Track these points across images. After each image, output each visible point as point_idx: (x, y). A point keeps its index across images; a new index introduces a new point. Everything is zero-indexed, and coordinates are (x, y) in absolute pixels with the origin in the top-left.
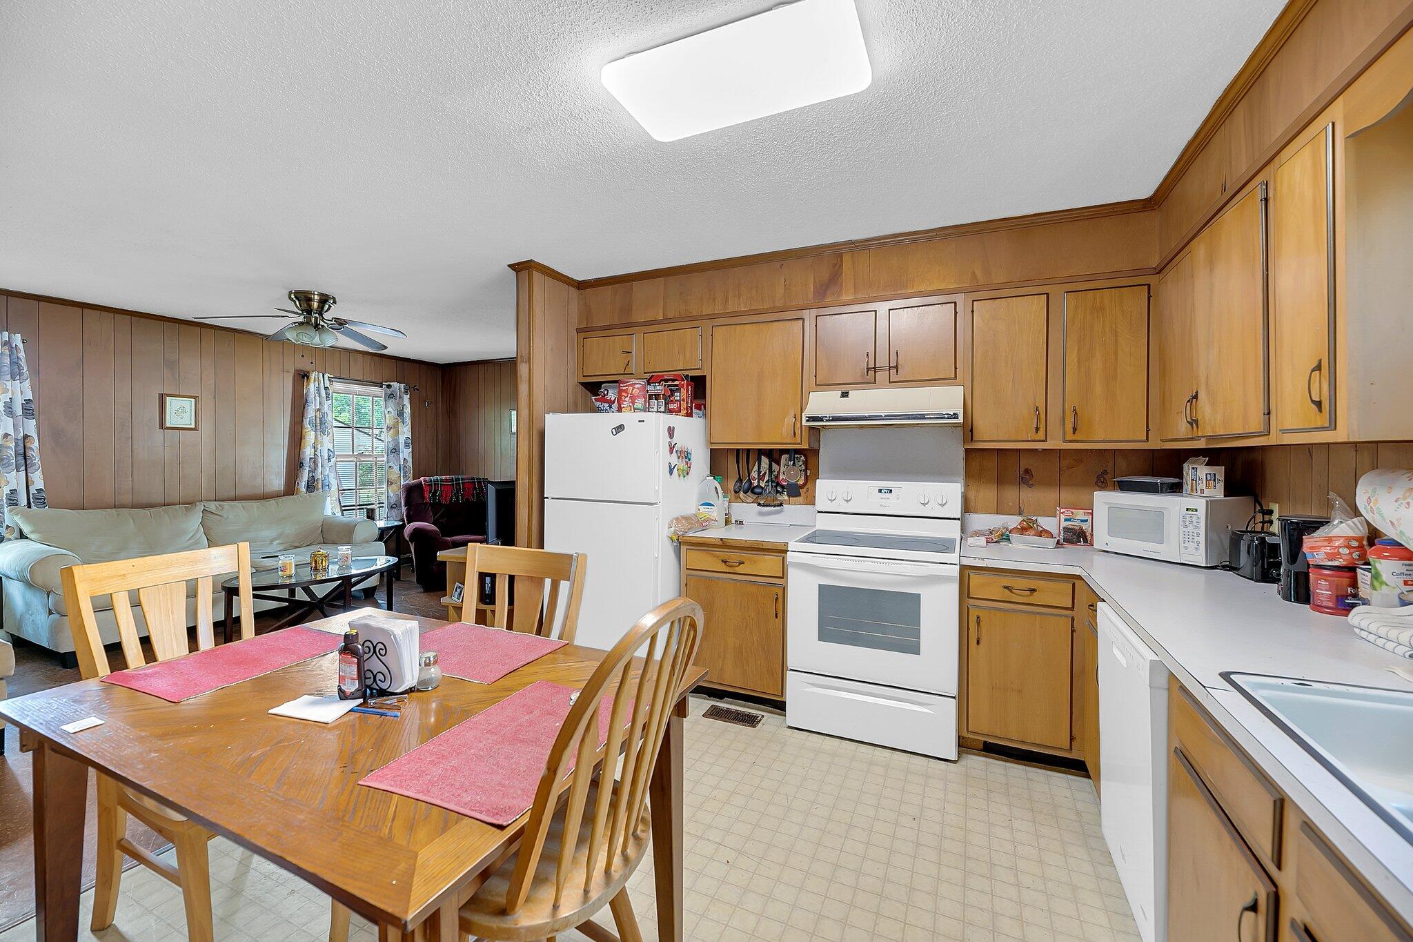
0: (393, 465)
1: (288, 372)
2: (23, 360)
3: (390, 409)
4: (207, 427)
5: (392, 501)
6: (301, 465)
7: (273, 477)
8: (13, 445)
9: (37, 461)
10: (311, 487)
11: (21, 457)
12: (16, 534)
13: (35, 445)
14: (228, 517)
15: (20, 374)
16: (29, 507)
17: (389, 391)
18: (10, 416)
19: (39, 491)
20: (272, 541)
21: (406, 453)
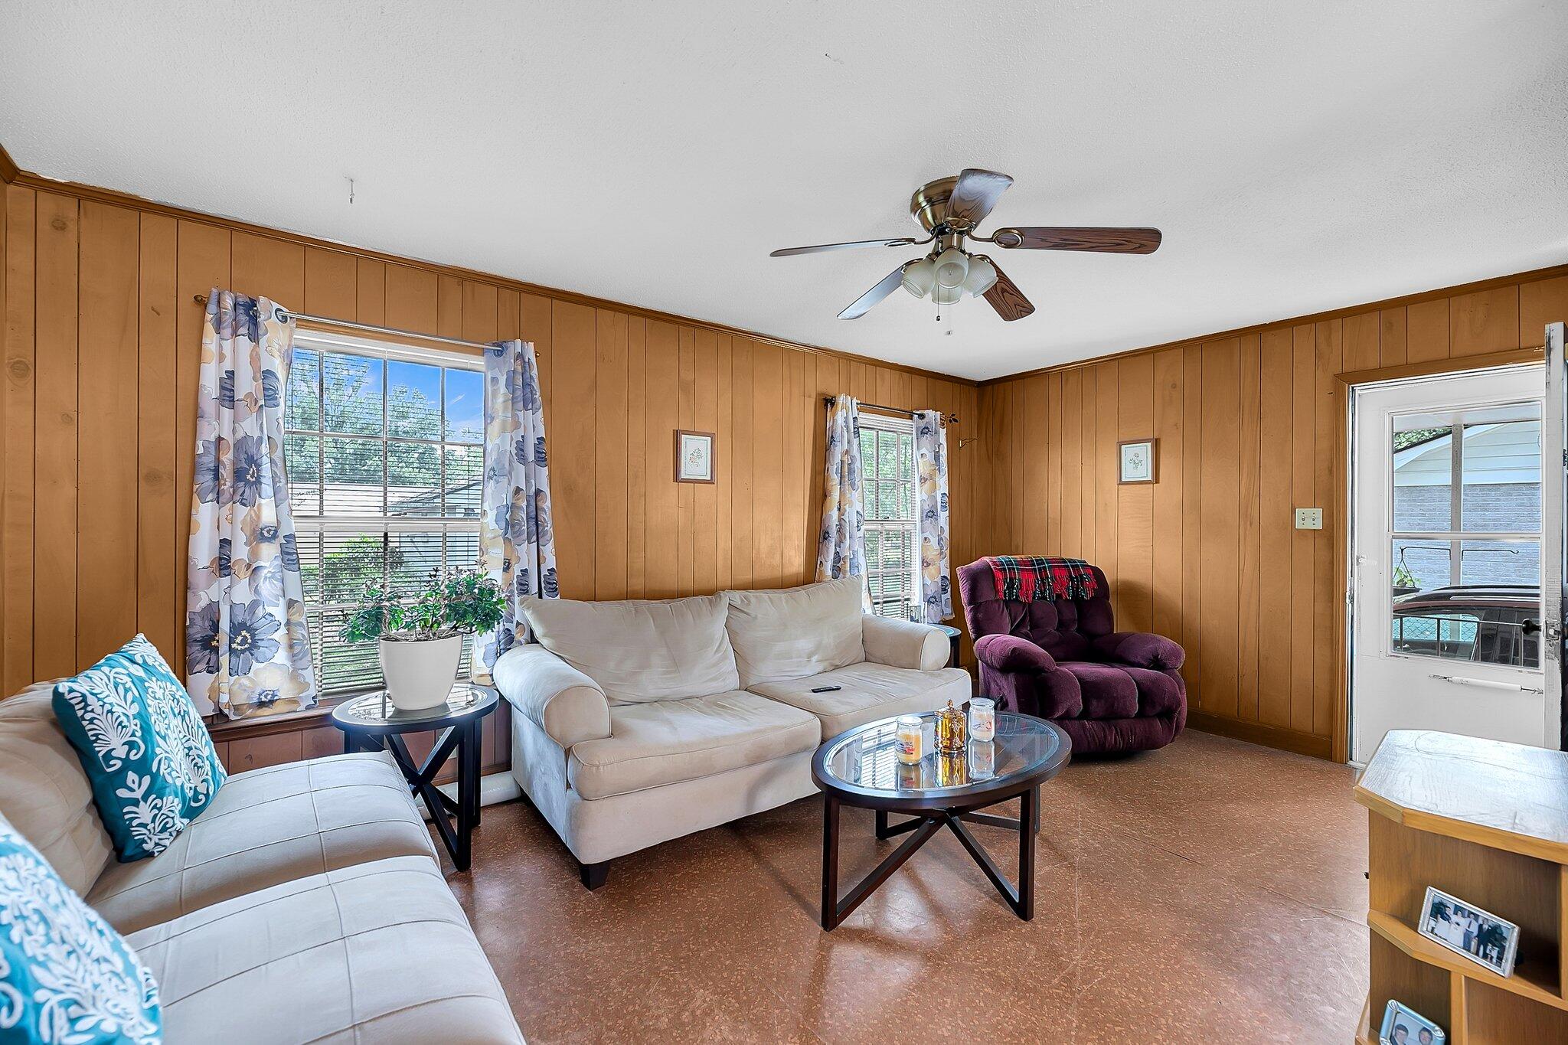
0: (930, 537)
1: (810, 397)
2: (536, 380)
3: (924, 451)
4: (723, 478)
5: (930, 593)
6: (826, 536)
7: (792, 553)
8: (524, 504)
9: (549, 528)
10: (837, 570)
11: (533, 523)
12: (526, 636)
13: (547, 504)
14: (756, 616)
15: (533, 401)
16: (540, 597)
17: (922, 423)
18: (521, 461)
19: (551, 571)
20: (809, 657)
21: (943, 517)
